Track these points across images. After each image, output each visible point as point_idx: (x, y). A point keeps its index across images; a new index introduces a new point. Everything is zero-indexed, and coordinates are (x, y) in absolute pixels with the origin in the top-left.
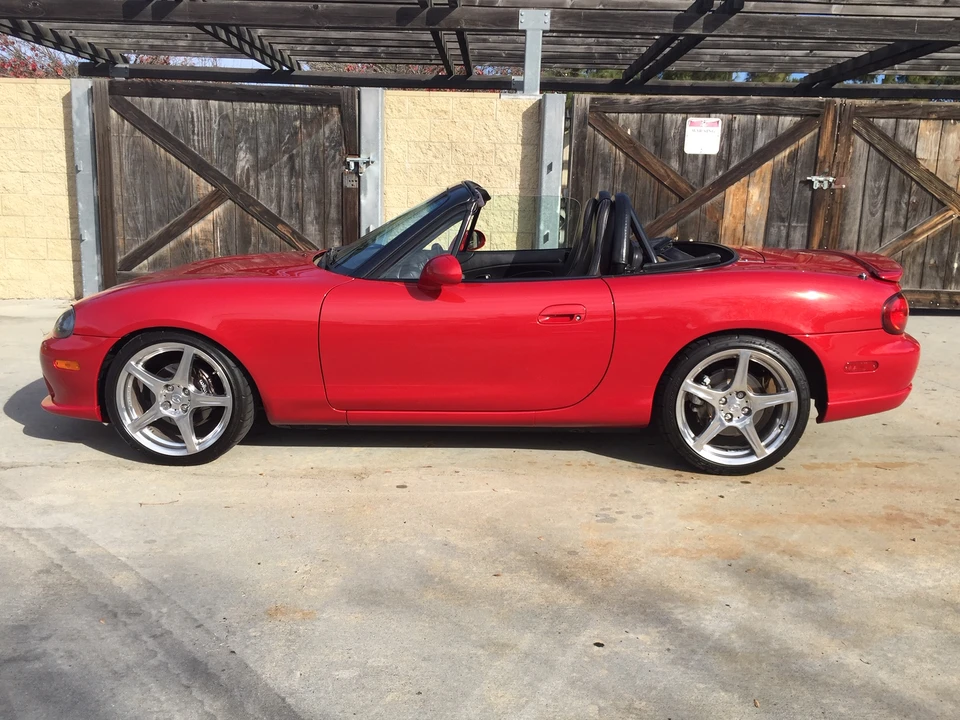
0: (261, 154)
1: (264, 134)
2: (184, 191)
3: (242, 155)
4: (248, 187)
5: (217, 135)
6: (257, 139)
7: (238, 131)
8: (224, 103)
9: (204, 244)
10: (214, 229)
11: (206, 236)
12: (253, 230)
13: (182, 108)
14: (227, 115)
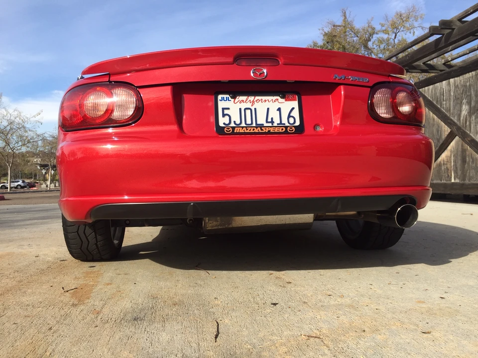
0: (473, 104)
1: (474, 91)
2: (439, 133)
3: (464, 107)
4: (466, 126)
5: (453, 98)
6: (471, 95)
7: (462, 93)
8: (456, 78)
9: (446, 164)
10: (451, 155)
11: (447, 159)
12: (467, 153)
13: (439, 88)
14: (458, 85)
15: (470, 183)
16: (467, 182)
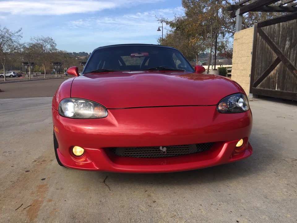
0: (293, 41)
1: (294, 32)
2: (271, 58)
3: (287, 42)
4: (287, 55)
5: (281, 36)
6: (292, 35)
8: (284, 23)
9: (273, 78)
10: (276, 73)
11: (274, 75)
12: (287, 73)
13: (273, 28)
14: (284, 27)
15: (286, 92)
16: (285, 91)
